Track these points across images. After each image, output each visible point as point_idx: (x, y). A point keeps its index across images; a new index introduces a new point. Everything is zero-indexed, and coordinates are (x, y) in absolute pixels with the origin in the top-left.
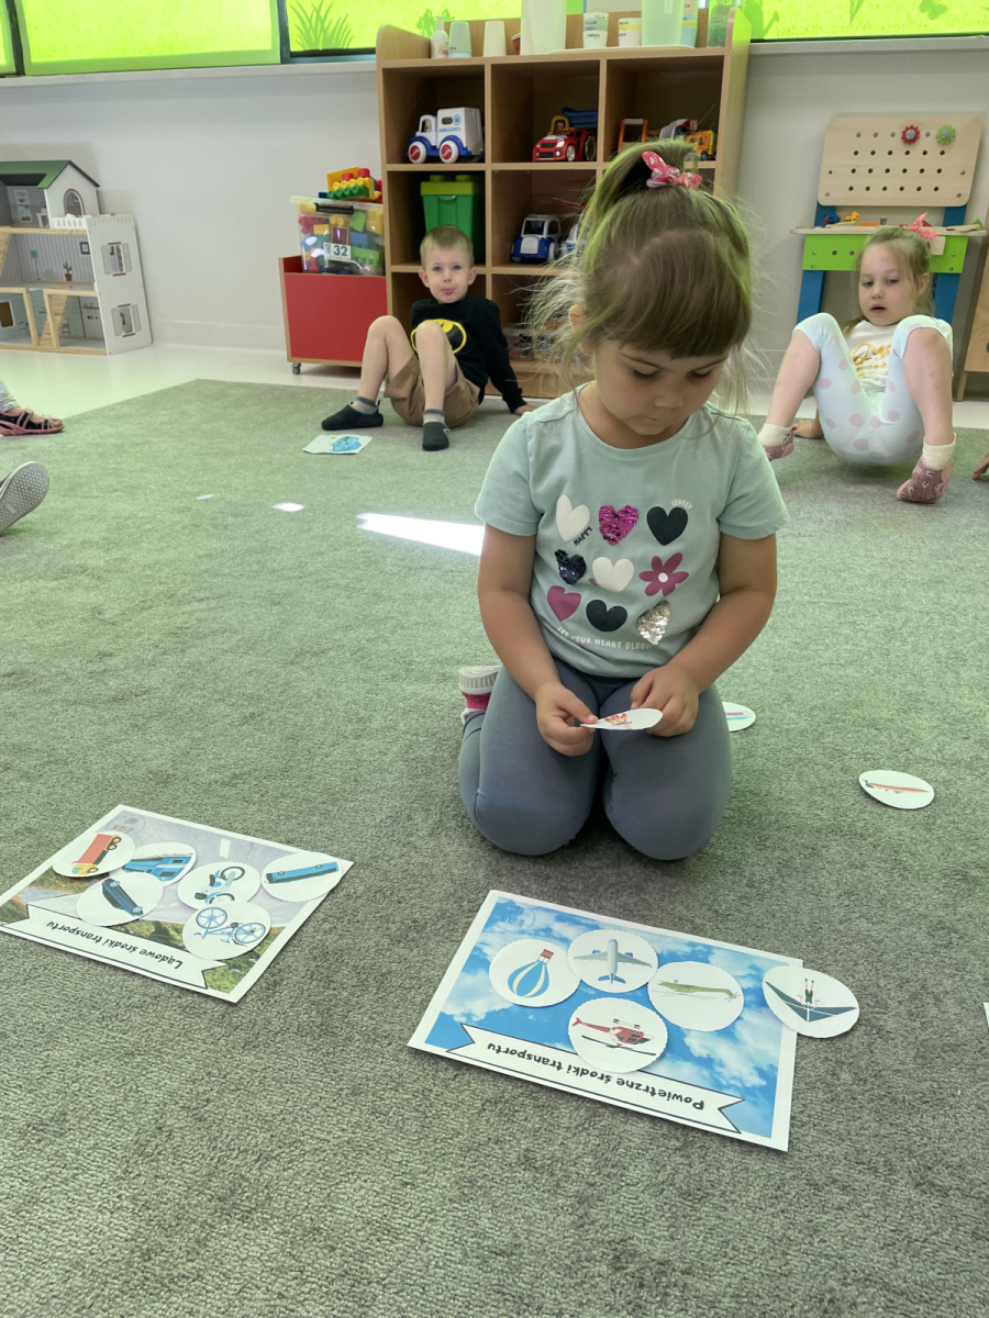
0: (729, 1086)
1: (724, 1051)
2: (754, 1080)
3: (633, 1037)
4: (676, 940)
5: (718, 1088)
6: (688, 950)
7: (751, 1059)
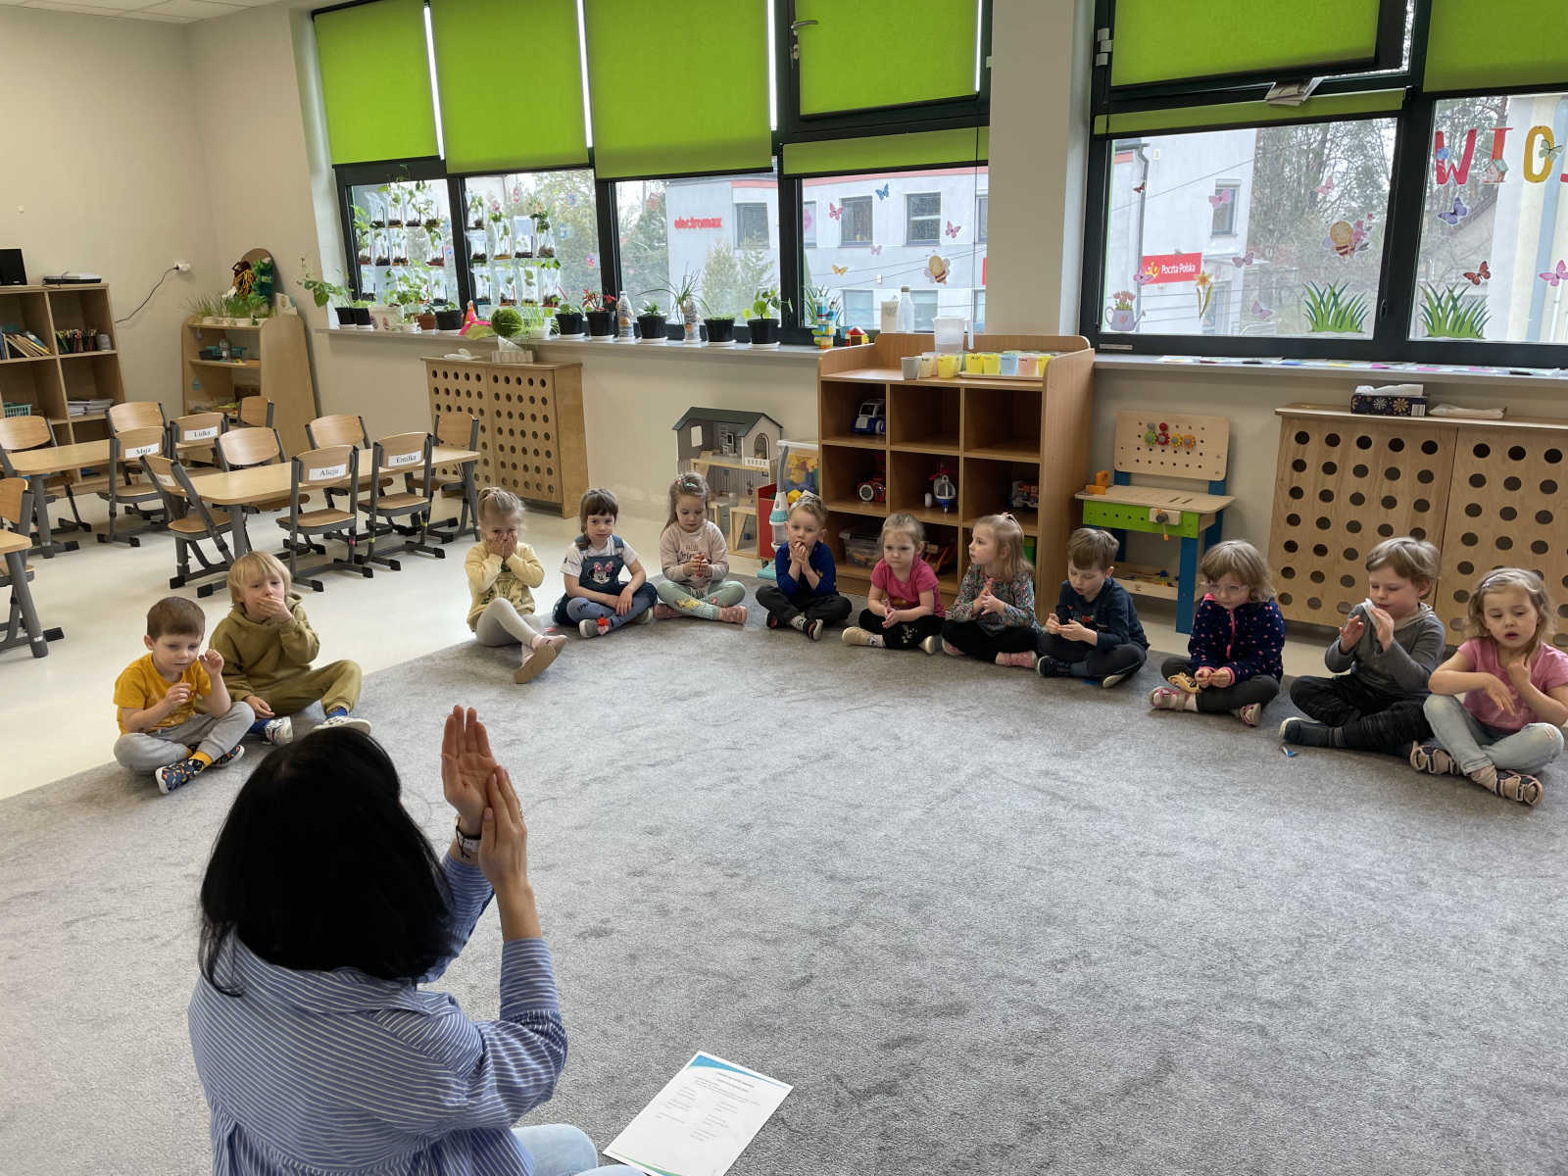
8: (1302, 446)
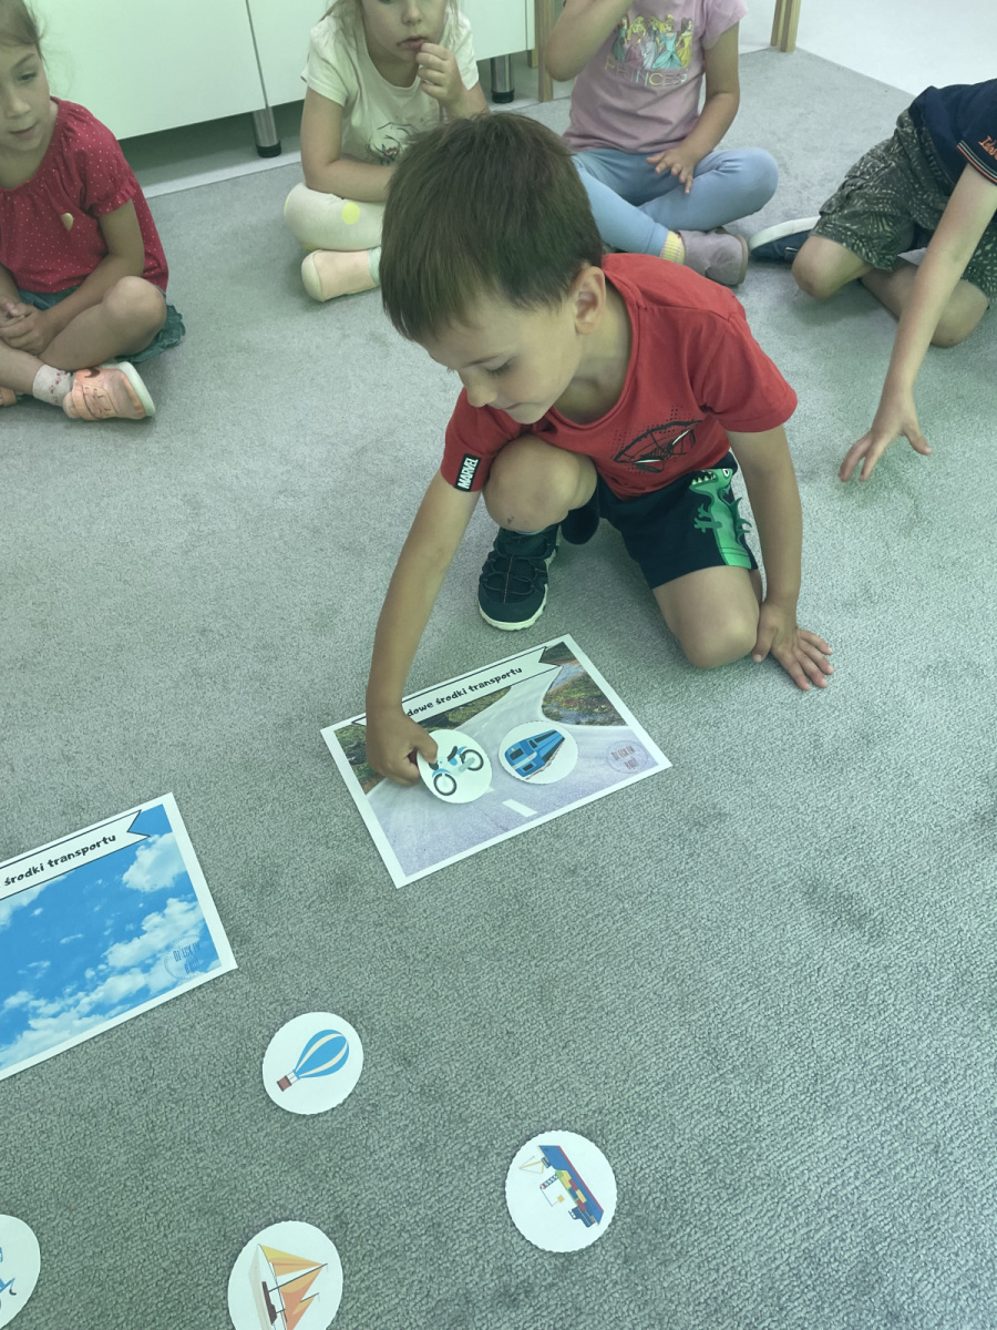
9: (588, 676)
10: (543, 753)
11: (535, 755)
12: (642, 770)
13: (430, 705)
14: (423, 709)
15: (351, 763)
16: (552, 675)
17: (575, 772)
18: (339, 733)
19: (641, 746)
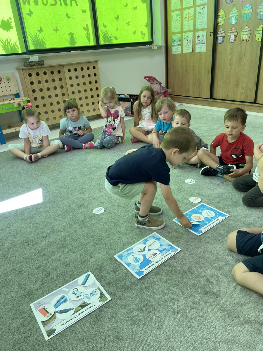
0: (169, 249)
1: (164, 247)
2: (170, 247)
3: (155, 254)
4: (142, 241)
5: (169, 251)
6: (144, 241)
7: (166, 245)
8: (31, 77)
9: (44, 326)
10: (59, 302)
11: (61, 302)
12: (37, 302)
13: (86, 310)
14: (87, 309)
15: (103, 293)
16: (53, 325)
17: (52, 300)
18: (107, 299)
19: (36, 308)
